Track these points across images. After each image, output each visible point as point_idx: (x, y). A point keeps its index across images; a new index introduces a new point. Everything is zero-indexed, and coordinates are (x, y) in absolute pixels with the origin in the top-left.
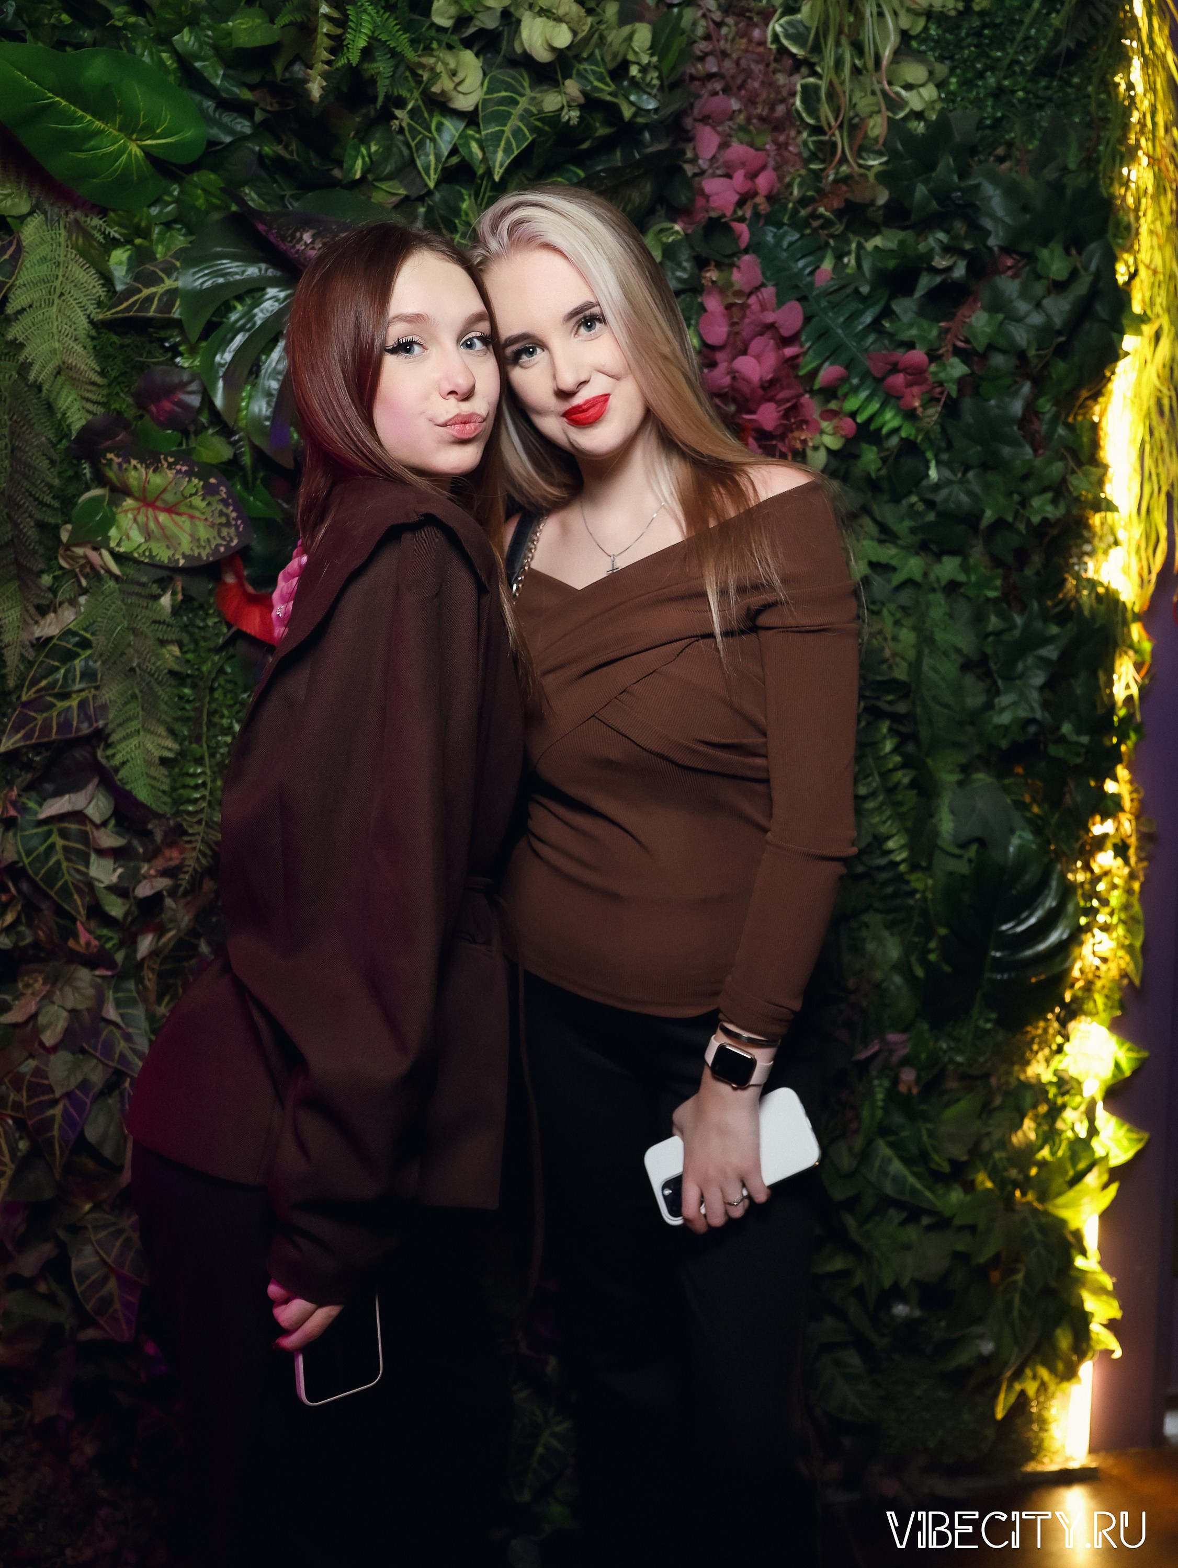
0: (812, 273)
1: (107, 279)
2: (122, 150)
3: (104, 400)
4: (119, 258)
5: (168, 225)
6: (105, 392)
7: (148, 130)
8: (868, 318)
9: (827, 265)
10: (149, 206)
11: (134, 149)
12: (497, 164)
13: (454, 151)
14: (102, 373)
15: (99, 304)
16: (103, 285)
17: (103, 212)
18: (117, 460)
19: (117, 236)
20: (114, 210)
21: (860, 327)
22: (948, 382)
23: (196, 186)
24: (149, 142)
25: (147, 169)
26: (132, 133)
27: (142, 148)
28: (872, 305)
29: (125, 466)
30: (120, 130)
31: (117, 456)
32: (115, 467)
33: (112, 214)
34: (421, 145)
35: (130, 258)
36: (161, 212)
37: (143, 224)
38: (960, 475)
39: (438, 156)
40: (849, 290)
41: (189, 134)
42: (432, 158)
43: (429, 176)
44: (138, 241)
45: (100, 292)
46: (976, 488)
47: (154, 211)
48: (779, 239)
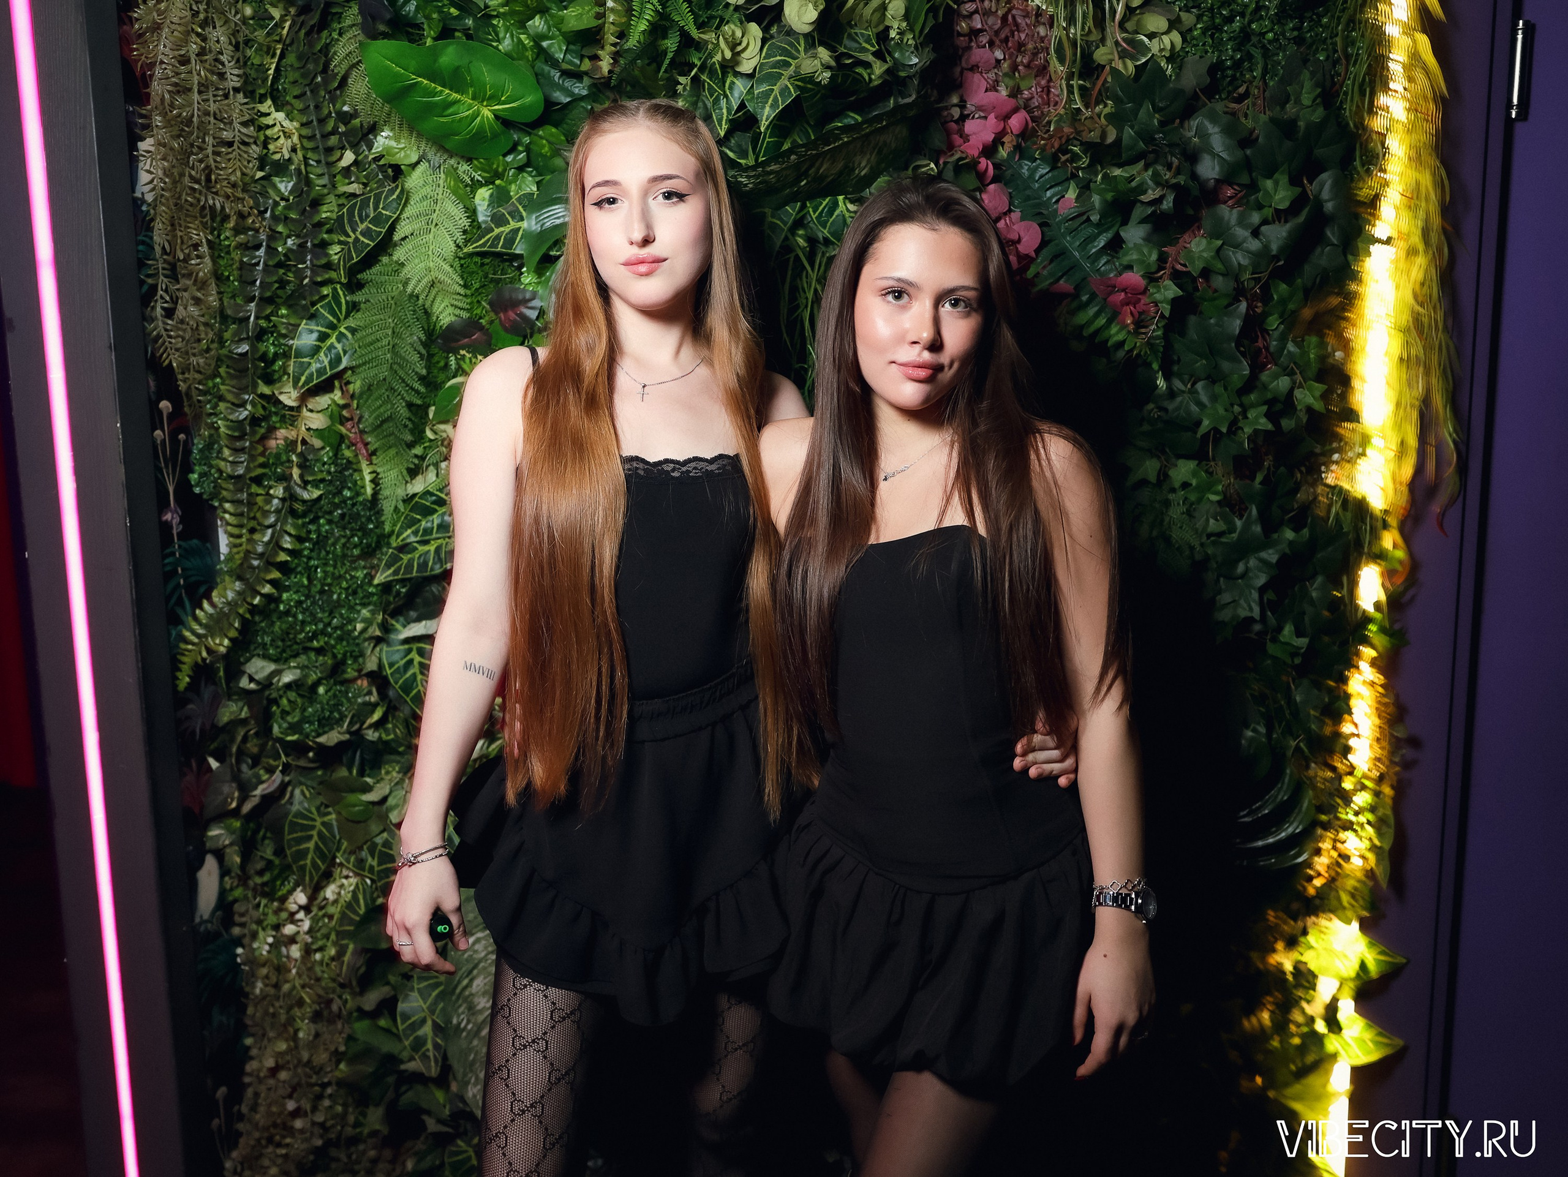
0: (1057, 201)
1: (471, 213)
2: (477, 114)
3: (468, 307)
4: (483, 195)
5: (521, 169)
6: (469, 301)
7: (494, 98)
8: (1101, 242)
9: (1072, 194)
10: (505, 155)
11: (487, 113)
12: (764, 118)
13: (742, 106)
14: (465, 286)
15: (465, 232)
16: (468, 217)
17: (469, 160)
18: (468, 356)
19: (480, 178)
20: (476, 159)
21: (1094, 250)
22: (1161, 302)
23: (541, 138)
24: (496, 107)
25: (498, 127)
26: (483, 101)
27: (492, 111)
28: (1106, 231)
29: (474, 360)
30: (473, 99)
31: (468, 352)
32: (467, 361)
33: (475, 162)
34: (716, 101)
35: (491, 195)
36: (514, 159)
37: (500, 170)
38: (1189, 386)
39: (729, 110)
40: (1085, 217)
41: (529, 99)
42: (725, 111)
43: (721, 126)
44: (498, 182)
45: (465, 223)
46: (1204, 399)
47: (509, 158)
48: (1033, 171)
